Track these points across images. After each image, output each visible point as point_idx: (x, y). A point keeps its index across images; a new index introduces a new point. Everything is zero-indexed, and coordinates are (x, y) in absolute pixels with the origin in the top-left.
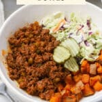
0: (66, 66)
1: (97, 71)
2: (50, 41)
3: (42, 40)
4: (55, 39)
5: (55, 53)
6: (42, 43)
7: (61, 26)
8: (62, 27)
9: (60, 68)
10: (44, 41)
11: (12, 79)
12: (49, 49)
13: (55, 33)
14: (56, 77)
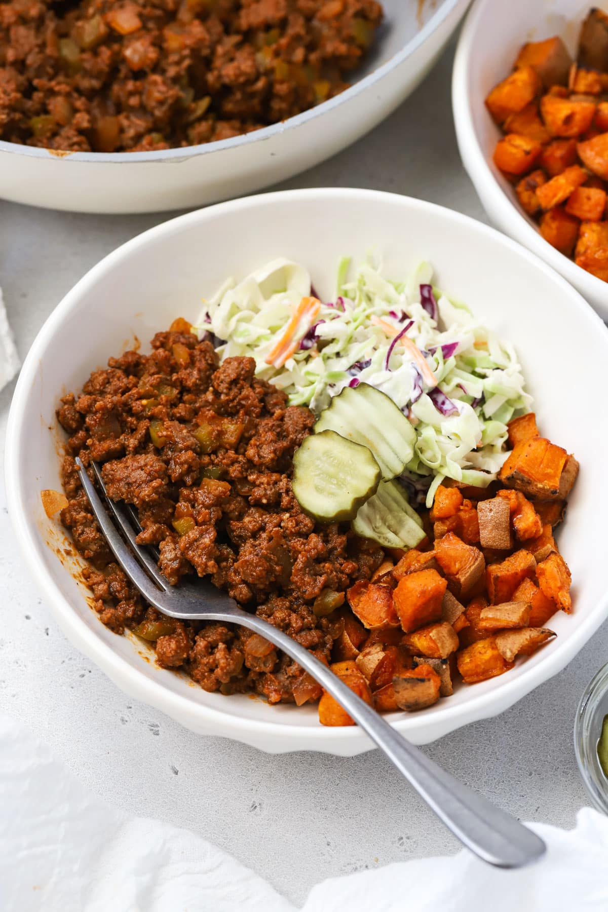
0: (363, 527)
1: (513, 532)
2: (265, 412)
3: (226, 411)
4: (286, 401)
5: (299, 473)
6: (231, 429)
7: (303, 329)
8: (310, 335)
9: (338, 541)
10: (232, 414)
11: (116, 626)
12: (268, 453)
13: (282, 370)
14: (326, 587)
